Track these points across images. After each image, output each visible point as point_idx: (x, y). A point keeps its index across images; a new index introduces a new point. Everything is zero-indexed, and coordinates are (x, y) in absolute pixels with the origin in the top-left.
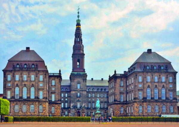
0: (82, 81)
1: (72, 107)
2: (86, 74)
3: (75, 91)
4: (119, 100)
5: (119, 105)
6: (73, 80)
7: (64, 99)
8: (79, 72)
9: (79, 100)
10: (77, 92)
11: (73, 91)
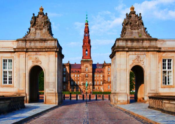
0: (89, 65)
1: (82, 84)
2: (92, 60)
3: (84, 72)
4: (107, 81)
5: (107, 84)
6: (83, 65)
7: (77, 78)
8: (87, 59)
9: (87, 79)
10: (85, 73)
11: (83, 72)
